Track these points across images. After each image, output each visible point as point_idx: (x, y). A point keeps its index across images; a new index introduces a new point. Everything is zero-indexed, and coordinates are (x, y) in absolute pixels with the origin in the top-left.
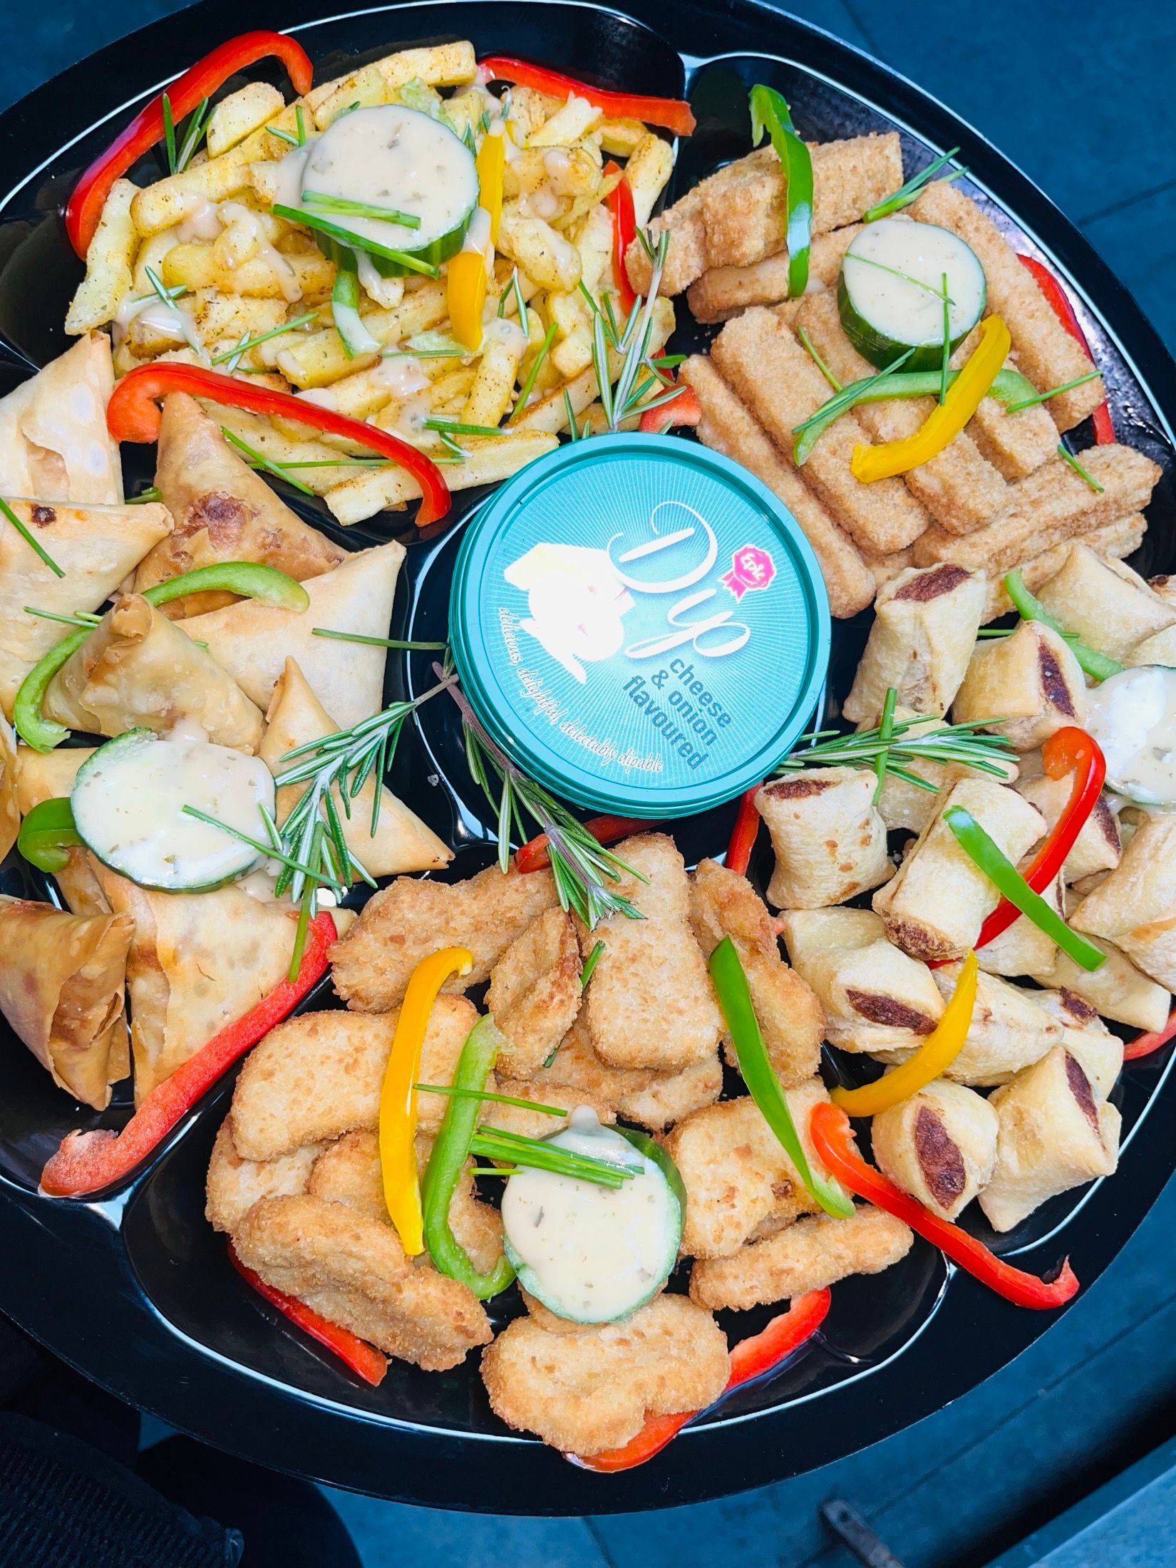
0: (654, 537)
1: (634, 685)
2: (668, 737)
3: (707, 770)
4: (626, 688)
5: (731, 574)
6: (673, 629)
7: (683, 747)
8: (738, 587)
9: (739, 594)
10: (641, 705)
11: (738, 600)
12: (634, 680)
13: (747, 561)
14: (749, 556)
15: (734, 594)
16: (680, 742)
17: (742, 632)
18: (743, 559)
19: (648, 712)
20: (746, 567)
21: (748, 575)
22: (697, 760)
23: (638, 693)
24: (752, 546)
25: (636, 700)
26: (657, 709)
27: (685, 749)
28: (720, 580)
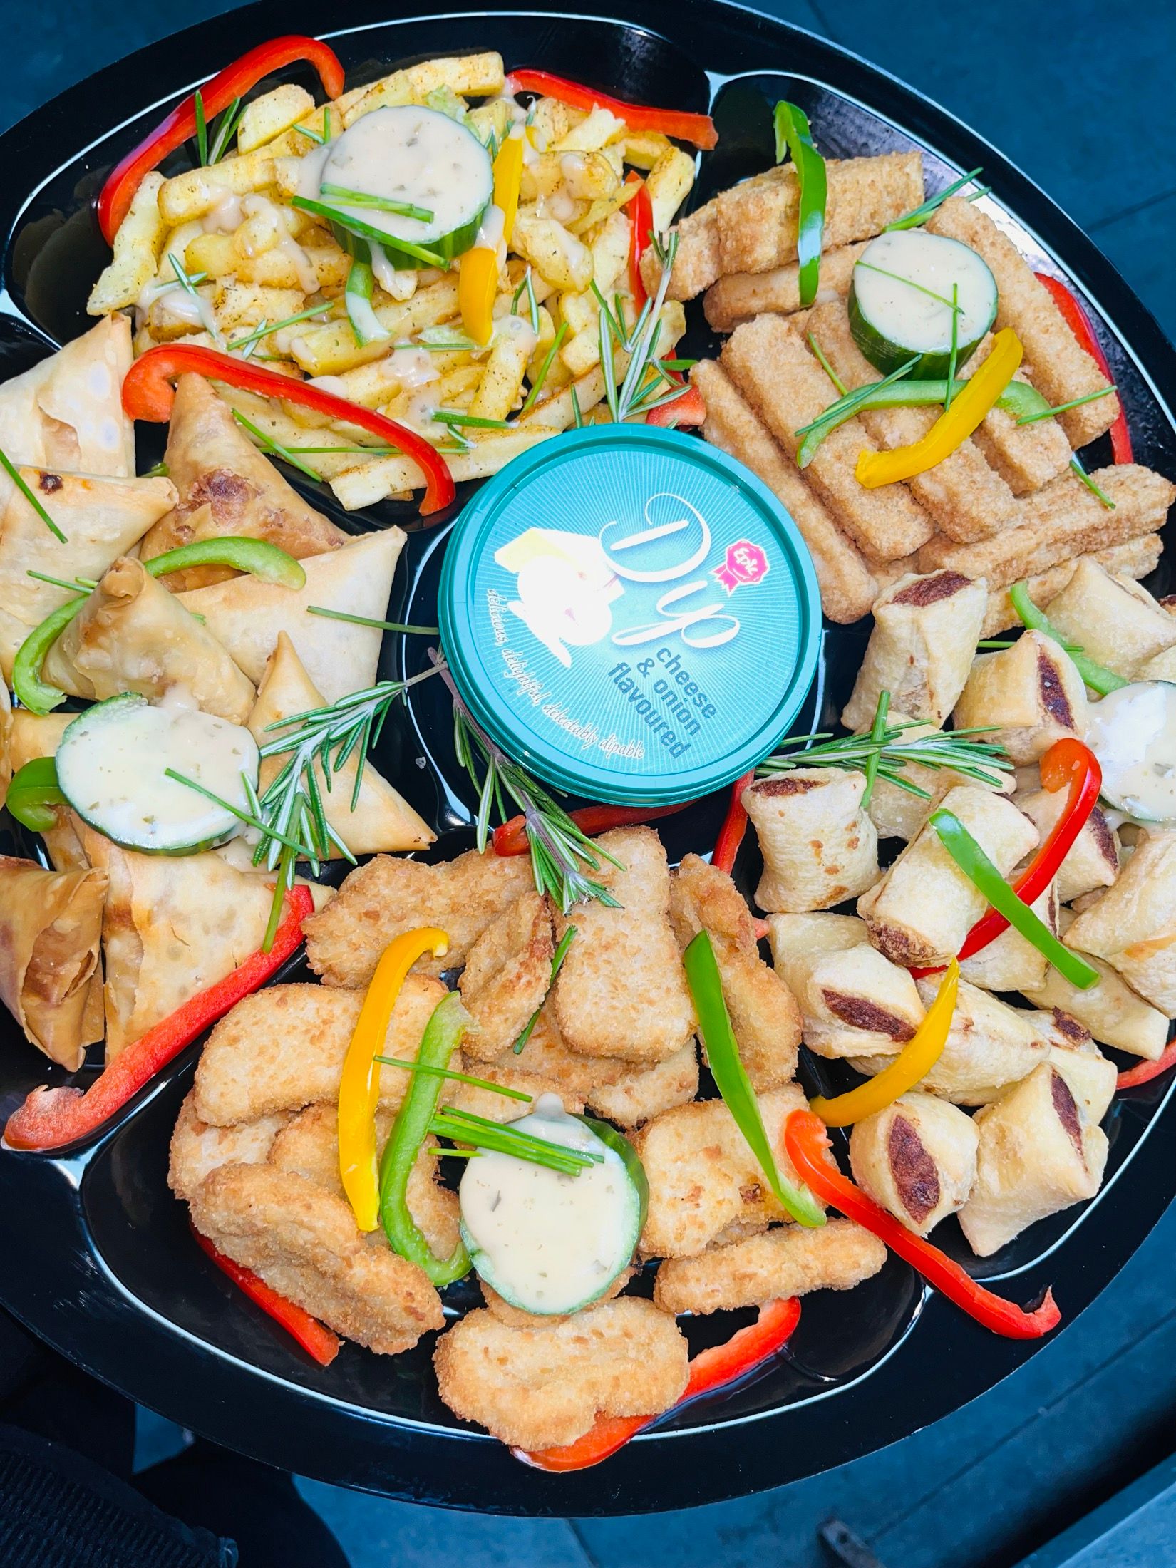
0: (647, 527)
1: (619, 672)
2: (651, 724)
3: (688, 759)
4: (611, 674)
5: (723, 568)
6: (661, 618)
7: (666, 736)
8: (730, 581)
9: (731, 587)
10: (625, 691)
11: (730, 594)
12: (620, 666)
13: (740, 556)
14: (743, 550)
15: (726, 587)
16: (663, 731)
17: (732, 625)
18: (736, 554)
19: (632, 698)
20: (739, 561)
21: (741, 569)
22: (678, 749)
23: (623, 679)
24: (744, 540)
25: (620, 686)
26: (642, 696)
27: (668, 737)
28: (712, 573)
